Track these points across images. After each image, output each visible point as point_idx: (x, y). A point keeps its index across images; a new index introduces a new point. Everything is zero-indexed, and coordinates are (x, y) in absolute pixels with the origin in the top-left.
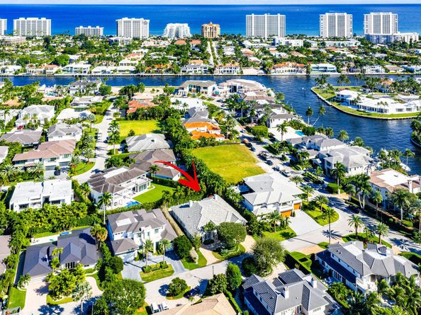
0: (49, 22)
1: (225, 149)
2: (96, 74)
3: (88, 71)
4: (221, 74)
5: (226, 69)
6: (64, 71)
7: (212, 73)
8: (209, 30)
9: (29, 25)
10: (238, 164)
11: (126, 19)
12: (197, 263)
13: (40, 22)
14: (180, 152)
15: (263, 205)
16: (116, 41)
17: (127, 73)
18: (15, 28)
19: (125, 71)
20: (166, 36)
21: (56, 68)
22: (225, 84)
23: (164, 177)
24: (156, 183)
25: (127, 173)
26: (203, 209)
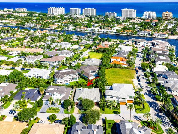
0: (95, 10)
1: (124, 70)
2: (100, 32)
3: (97, 31)
4: (156, 37)
5: (160, 35)
6: (89, 30)
7: (152, 36)
8: (165, 15)
9: (88, 11)
10: (124, 78)
11: (126, 9)
12: (70, 112)
13: (92, 10)
15: (112, 97)
16: (119, 19)
17: (113, 33)
18: (83, 12)
19: (112, 32)
20: (144, 18)
21: (86, 29)
22: (150, 41)
23: (86, 77)
24: (82, 78)
25: (70, 72)
26: (84, 92)
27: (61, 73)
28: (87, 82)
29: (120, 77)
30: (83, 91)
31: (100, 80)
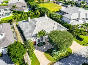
14: (29, 4)
15: (76, 20)
26: (37, 22)
30: (34, 21)
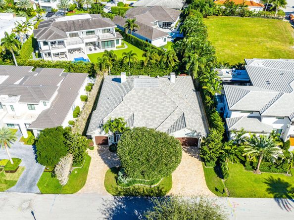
10: (262, 41)
15: (255, 114)
23: (142, 38)
24: (131, 43)
25: (88, 20)
26: (133, 92)
27: (59, 26)
28: (145, 55)
29: (251, 39)
30: (129, 87)
31: (194, 47)
